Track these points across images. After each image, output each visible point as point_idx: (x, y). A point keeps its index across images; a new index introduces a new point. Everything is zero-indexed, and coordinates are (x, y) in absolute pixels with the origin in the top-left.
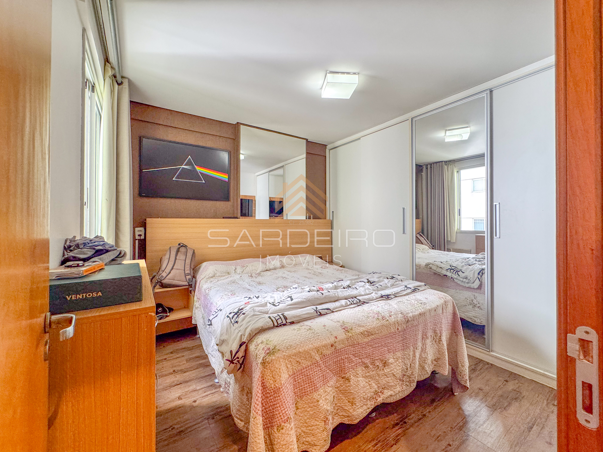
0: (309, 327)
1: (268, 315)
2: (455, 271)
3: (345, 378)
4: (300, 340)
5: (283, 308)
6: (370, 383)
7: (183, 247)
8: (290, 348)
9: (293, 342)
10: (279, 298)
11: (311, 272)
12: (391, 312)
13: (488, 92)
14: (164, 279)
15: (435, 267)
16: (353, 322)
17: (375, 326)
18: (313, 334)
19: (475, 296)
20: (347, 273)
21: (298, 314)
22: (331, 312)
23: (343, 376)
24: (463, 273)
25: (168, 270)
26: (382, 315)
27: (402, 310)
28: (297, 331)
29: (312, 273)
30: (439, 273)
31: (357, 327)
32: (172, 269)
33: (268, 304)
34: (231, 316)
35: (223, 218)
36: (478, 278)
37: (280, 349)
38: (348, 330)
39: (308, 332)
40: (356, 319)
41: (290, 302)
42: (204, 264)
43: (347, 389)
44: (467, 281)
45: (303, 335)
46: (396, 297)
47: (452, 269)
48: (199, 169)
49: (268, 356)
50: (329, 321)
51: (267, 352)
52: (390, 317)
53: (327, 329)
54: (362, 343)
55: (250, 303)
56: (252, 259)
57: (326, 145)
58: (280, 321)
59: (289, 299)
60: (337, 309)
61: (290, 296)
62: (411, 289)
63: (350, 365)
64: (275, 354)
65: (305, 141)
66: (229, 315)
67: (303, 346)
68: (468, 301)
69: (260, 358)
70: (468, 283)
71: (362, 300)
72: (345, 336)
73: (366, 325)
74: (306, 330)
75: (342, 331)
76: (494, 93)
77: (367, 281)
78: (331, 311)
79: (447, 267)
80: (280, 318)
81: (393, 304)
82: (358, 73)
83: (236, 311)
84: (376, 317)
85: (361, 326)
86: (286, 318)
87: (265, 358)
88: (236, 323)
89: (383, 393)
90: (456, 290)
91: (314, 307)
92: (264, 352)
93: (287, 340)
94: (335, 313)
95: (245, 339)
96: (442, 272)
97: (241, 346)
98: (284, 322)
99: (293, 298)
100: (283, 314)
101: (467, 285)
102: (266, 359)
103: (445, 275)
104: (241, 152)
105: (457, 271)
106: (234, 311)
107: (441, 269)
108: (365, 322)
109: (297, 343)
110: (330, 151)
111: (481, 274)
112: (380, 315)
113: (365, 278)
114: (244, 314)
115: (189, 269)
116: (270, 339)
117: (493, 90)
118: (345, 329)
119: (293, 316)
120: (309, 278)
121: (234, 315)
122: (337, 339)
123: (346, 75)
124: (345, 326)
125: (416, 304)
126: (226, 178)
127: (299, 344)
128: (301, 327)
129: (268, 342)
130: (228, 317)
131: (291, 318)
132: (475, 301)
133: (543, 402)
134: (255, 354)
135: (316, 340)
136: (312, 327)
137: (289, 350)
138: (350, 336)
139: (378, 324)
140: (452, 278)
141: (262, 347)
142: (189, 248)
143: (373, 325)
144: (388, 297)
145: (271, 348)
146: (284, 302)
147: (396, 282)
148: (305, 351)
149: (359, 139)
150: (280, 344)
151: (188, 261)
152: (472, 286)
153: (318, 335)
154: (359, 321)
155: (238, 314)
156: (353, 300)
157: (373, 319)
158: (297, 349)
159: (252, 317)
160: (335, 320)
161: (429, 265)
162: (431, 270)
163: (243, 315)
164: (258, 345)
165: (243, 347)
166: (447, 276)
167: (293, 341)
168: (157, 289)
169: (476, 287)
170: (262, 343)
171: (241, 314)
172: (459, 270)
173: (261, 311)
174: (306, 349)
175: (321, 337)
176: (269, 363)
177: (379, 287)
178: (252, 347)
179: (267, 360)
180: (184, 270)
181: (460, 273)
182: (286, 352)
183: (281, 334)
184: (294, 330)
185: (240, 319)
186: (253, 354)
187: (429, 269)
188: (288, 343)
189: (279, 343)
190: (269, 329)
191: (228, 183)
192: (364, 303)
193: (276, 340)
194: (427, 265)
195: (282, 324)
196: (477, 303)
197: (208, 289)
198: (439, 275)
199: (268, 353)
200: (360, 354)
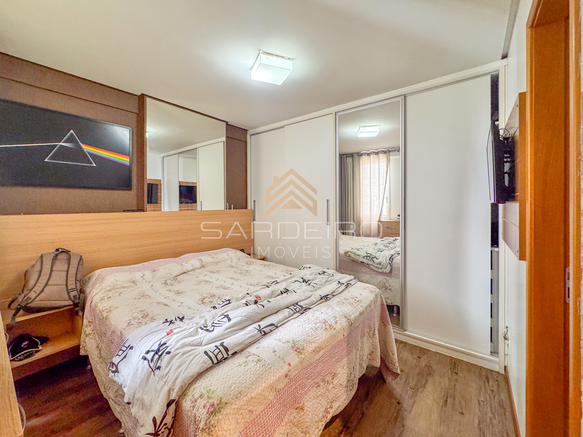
0: (258, 358)
1: (202, 349)
2: (371, 258)
3: (299, 408)
4: (250, 381)
5: (220, 334)
6: (321, 402)
7: (64, 253)
8: (241, 396)
9: (243, 386)
10: (211, 317)
11: (236, 271)
12: (336, 318)
13: (403, 97)
14: (31, 302)
15: (353, 254)
16: (303, 339)
17: (325, 338)
18: (264, 367)
19: (386, 280)
20: (275, 269)
21: (241, 341)
22: (275, 328)
23: (296, 407)
24: (377, 259)
25: (38, 289)
26: (329, 323)
27: (345, 313)
28: (245, 366)
29: (238, 272)
30: (357, 260)
31: (308, 345)
32: (46, 284)
33: (200, 330)
34: (149, 356)
35: (124, 211)
36: (390, 263)
37: (228, 402)
38: (301, 352)
39: (258, 365)
40: (305, 334)
41: (228, 324)
42: (98, 272)
43: (301, 419)
44: (380, 266)
45: (252, 372)
46: (334, 296)
47: (368, 256)
48: (86, 148)
49: (213, 417)
50: (277, 342)
51: (210, 411)
52: (336, 324)
53: (278, 356)
54: (314, 362)
55: (175, 331)
56: (164, 259)
57: (247, 130)
58: (220, 357)
59: (226, 319)
60: (281, 323)
61: (226, 314)
62: (345, 285)
63: (304, 391)
64: (222, 410)
65: (225, 123)
66: (146, 356)
67: (256, 388)
68: (381, 284)
69: (201, 421)
70: (381, 268)
71: (304, 306)
72: (298, 359)
73: (316, 340)
74: (255, 363)
75: (294, 353)
76: (408, 99)
77: (301, 280)
78: (275, 326)
79: (364, 254)
80: (220, 351)
81: (334, 307)
82: (293, 59)
83: (156, 347)
84: (324, 327)
85: (311, 343)
86: (227, 350)
87: (209, 420)
88: (158, 370)
89: (332, 408)
90: (371, 275)
91: (256, 325)
92: (206, 411)
93: (235, 385)
94: (280, 328)
95: (174, 395)
96: (359, 260)
97: (168, 405)
98: (226, 356)
99: (231, 318)
100: (222, 344)
101: (380, 271)
102: (210, 422)
103: (362, 262)
104: (147, 130)
105: (372, 258)
106: (152, 349)
107: (359, 256)
108: (315, 336)
109: (248, 386)
110: (251, 136)
111: (391, 260)
112: (327, 323)
113: (298, 276)
114: (168, 353)
115: (74, 283)
116: (212, 390)
117: (406, 96)
118: (297, 350)
119: (236, 345)
120: (237, 280)
121: (154, 356)
122: (290, 366)
123: (280, 59)
124: (297, 346)
125: (354, 303)
126: (127, 161)
127: (250, 386)
128: (247, 360)
129: (210, 394)
130: (145, 359)
131: (233, 348)
132: (387, 285)
133: (448, 372)
134: (193, 414)
135: (268, 375)
136: (260, 356)
137: (240, 400)
138: (303, 358)
139: (327, 335)
140: (368, 264)
141: (203, 404)
142: (72, 253)
143: (322, 338)
144: (327, 298)
145: (215, 403)
146: (220, 325)
147: (329, 277)
148: (257, 394)
149: (283, 127)
150: (227, 393)
151: (72, 272)
152: (385, 271)
153: (270, 366)
154: (309, 336)
155: (160, 353)
156: (295, 308)
157: (321, 331)
158: (249, 395)
159: (181, 358)
160: (284, 341)
161: (348, 253)
162: (349, 257)
163: (168, 355)
164: (196, 401)
165: (173, 406)
166: (363, 263)
167: (243, 384)
168: (20, 316)
169: (388, 272)
170: (201, 396)
171: (164, 354)
172: (373, 257)
173: (192, 343)
174: (260, 391)
175: (274, 369)
176: (215, 426)
177: (315, 285)
178: (186, 404)
179: (212, 422)
180: (67, 285)
181: (375, 259)
182: (236, 403)
183: (225, 377)
184: (240, 365)
185: (163, 363)
186: (189, 415)
187: (348, 257)
188: (237, 390)
189: (225, 392)
190: (208, 370)
191: (129, 169)
192: (307, 309)
193: (221, 388)
194: (346, 253)
195: (223, 358)
196: (388, 286)
197: (106, 311)
198: (356, 262)
199: (212, 413)
200: (312, 374)
